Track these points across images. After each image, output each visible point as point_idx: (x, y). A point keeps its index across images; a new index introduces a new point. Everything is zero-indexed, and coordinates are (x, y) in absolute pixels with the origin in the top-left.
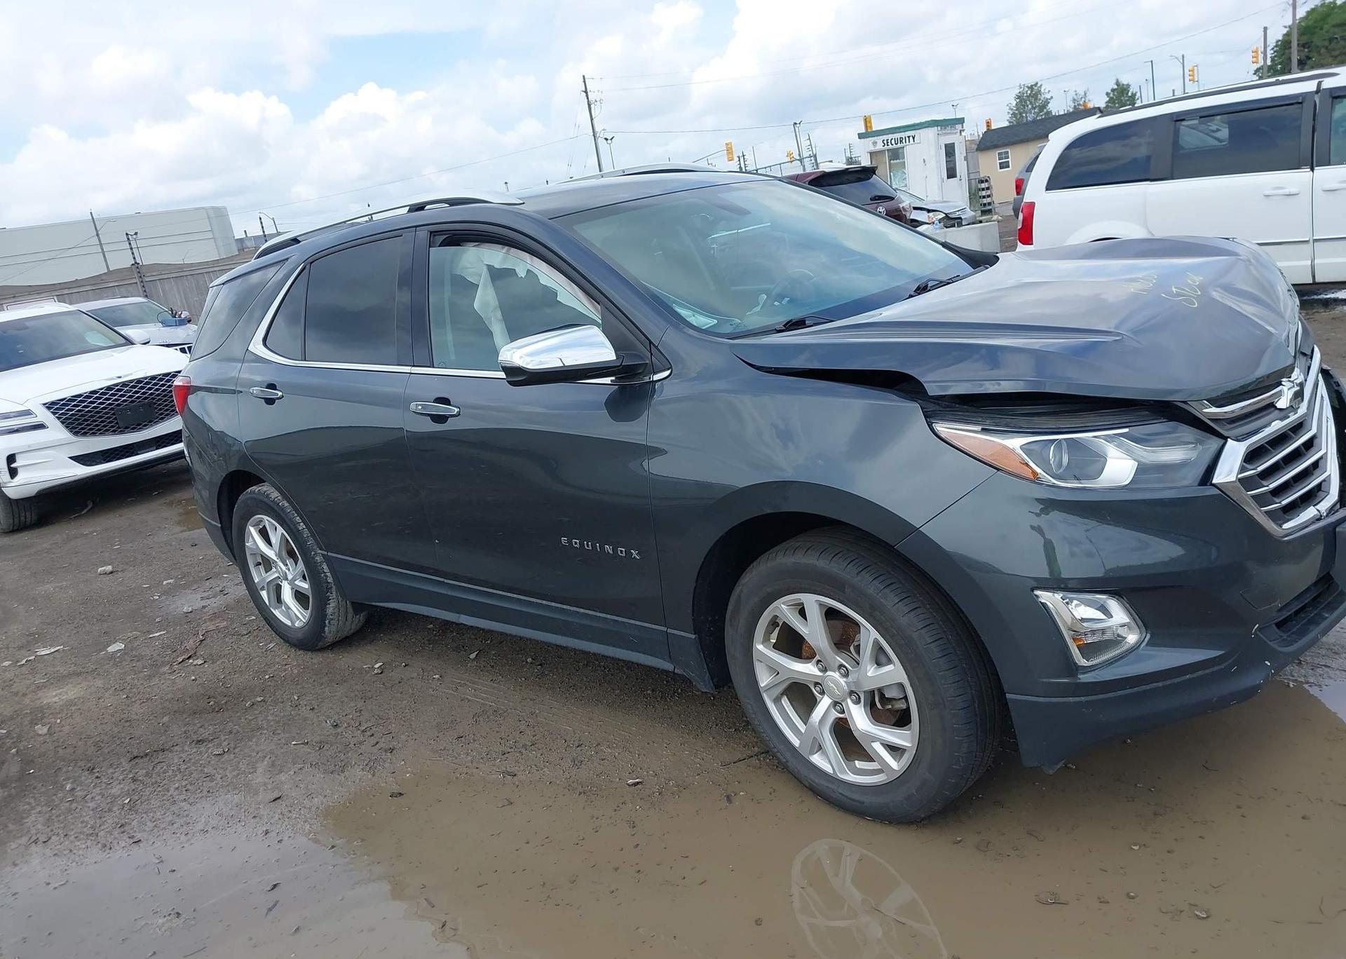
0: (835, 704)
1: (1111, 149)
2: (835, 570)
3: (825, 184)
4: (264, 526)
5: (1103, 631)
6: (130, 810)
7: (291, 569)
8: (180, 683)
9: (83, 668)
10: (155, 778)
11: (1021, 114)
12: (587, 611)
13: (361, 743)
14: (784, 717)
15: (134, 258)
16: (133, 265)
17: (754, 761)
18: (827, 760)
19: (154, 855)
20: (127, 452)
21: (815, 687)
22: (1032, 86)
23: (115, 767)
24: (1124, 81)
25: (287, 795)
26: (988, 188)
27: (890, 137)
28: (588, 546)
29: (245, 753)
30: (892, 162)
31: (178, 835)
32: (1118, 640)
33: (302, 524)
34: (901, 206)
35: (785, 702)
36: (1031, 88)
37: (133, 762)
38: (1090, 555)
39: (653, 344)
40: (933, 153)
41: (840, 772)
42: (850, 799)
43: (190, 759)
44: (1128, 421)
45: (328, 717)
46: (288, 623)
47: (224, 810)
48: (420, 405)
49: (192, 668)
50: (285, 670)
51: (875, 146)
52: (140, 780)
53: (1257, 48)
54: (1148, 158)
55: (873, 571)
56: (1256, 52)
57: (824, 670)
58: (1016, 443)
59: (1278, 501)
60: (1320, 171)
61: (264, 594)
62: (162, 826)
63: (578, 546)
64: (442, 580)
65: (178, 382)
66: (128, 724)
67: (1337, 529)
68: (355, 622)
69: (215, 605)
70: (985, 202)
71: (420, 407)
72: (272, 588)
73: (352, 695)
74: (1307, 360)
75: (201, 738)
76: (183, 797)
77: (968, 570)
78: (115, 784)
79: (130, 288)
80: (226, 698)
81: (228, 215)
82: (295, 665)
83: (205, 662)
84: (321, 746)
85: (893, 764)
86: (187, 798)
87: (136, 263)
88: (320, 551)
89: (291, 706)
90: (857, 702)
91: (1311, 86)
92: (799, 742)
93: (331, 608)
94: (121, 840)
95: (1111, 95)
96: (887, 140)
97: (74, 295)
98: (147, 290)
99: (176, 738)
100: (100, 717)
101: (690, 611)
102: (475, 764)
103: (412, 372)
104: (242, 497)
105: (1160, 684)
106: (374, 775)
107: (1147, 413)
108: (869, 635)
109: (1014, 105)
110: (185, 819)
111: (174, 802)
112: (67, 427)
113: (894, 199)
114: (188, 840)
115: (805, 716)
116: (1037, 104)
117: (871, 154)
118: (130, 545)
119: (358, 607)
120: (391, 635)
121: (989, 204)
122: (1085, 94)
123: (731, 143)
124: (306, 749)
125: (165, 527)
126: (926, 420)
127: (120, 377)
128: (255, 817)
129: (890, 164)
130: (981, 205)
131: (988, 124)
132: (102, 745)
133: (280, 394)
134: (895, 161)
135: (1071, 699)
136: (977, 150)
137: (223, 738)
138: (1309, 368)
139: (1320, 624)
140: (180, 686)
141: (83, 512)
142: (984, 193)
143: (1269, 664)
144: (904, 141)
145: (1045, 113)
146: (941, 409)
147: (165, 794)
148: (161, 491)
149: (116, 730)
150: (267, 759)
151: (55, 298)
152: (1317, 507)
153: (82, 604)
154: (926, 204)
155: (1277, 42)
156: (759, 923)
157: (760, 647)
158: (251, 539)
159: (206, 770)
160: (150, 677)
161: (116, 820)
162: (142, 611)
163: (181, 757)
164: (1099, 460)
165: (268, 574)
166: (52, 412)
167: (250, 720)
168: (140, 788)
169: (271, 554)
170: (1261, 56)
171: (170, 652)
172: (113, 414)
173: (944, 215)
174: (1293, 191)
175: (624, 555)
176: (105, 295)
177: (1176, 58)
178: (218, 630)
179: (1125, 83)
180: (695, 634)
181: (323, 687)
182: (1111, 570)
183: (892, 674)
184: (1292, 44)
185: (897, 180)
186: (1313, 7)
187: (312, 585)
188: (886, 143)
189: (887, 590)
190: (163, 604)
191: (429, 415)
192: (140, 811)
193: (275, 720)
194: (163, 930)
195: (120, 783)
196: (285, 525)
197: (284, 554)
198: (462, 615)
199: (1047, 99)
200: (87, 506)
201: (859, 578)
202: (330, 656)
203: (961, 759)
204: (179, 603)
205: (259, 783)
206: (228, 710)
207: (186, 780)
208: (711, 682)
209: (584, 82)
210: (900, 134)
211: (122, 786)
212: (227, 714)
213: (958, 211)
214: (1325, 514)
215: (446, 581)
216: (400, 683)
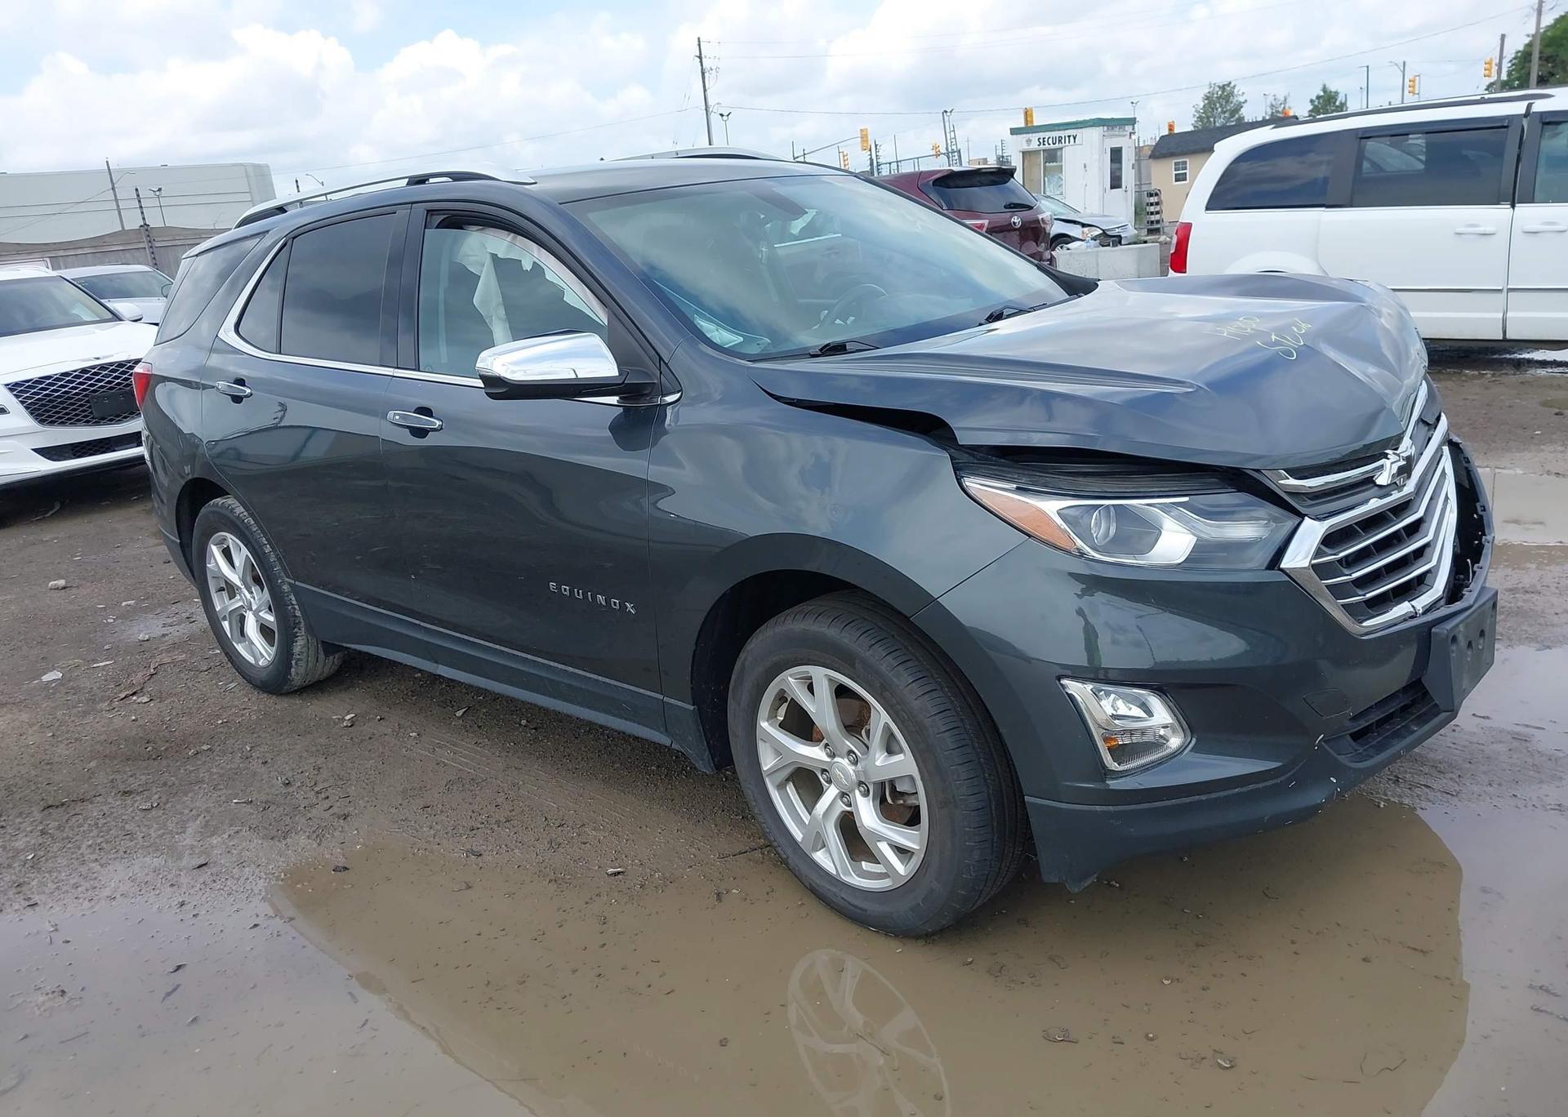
0: (843, 795)
1: (1286, 165)
2: (846, 641)
3: (952, 184)
4: (228, 546)
5: (1143, 732)
6: (32, 867)
7: (256, 598)
8: (118, 722)
9: (10, 698)
10: (68, 832)
11: (1208, 118)
12: (577, 671)
13: (312, 806)
14: (787, 805)
15: (144, 219)
16: (141, 226)
17: (757, 855)
18: (830, 858)
19: (49, 922)
20: (102, 448)
21: (822, 774)
22: (1224, 85)
23: (24, 816)
24: (1332, 88)
25: (215, 862)
26: (1157, 204)
27: (1047, 135)
28: (579, 595)
29: (176, 810)
30: (1047, 164)
31: (81, 901)
32: (1159, 743)
33: (268, 546)
34: (1040, 217)
35: (791, 789)
36: (1223, 88)
37: (46, 812)
38: (1137, 644)
39: (664, 361)
40: (1096, 157)
41: (843, 874)
42: (852, 905)
43: (112, 813)
44: (1188, 488)
45: (282, 773)
46: (251, 660)
47: (139, 875)
48: (398, 414)
49: (135, 706)
50: (243, 715)
51: (1029, 145)
52: (50, 834)
53: (1491, 59)
54: (1326, 180)
55: (888, 645)
56: (1490, 63)
57: (832, 755)
58: (1052, 507)
59: (1361, 593)
60: (1521, 209)
61: (226, 624)
62: (65, 888)
63: (567, 593)
64: (417, 622)
65: (138, 369)
66: (49, 767)
67: (1433, 630)
68: (327, 666)
69: (178, 634)
70: (1152, 219)
71: (397, 417)
72: (235, 619)
73: (314, 749)
74: (1429, 430)
75: (128, 789)
76: (93, 857)
77: (987, 650)
78: (21, 835)
79: (137, 254)
80: (167, 744)
81: (270, 175)
82: (255, 711)
83: (151, 700)
84: (266, 806)
85: (900, 868)
86: (99, 858)
87: (145, 224)
88: (287, 580)
89: (241, 757)
90: (866, 794)
91: (1519, 108)
92: (802, 836)
93: (299, 646)
94: (15, 902)
95: (1316, 103)
96: (1044, 138)
97: (70, 258)
98: (157, 258)
99: (100, 787)
100: (18, 757)
101: (688, 678)
102: (437, 840)
103: (395, 375)
104: (203, 510)
105: (1203, 797)
106: (319, 845)
107: (1216, 480)
108: (881, 717)
109: (1201, 106)
110: (92, 882)
111: (83, 863)
112: (32, 414)
113: (1032, 208)
114: (92, 907)
115: (810, 807)
116: (1228, 108)
117: (1024, 153)
118: (94, 557)
119: (329, 648)
120: (370, 682)
121: (1158, 222)
122: (1285, 100)
123: (866, 129)
124: (248, 809)
125: (138, 539)
126: (955, 473)
127: (98, 359)
128: (172, 885)
129: (1045, 167)
130: (1148, 222)
131: (1171, 127)
132: (15, 790)
133: (248, 391)
134: (1051, 164)
135: (1098, 808)
136: (1150, 157)
137: (154, 791)
138: (1430, 439)
139: (1405, 738)
140: (117, 727)
141: (48, 515)
142: (1152, 209)
143: (1335, 781)
144: (1063, 141)
145: (1237, 119)
146: (976, 461)
147: (75, 852)
148: (142, 495)
149: (33, 773)
150: (200, 818)
151: (48, 260)
152: (1413, 603)
153: (23, 623)
154: (1081, 218)
155: (1517, 52)
156: (723, 1043)
157: (764, 725)
158: (212, 561)
159: (127, 826)
160: (85, 714)
161: (14, 877)
162: (91, 636)
163: (102, 810)
164: (1153, 532)
165: (233, 601)
166: (15, 395)
167: (191, 772)
168: (48, 843)
169: (235, 579)
170: (1495, 69)
171: (113, 686)
172: (88, 402)
173: (1101, 232)
174: (1489, 229)
175: (618, 607)
176: (107, 261)
177: (1396, 64)
178: (174, 663)
179: (1333, 90)
180: (693, 705)
181: (282, 738)
182: (1161, 663)
183: (902, 764)
184: (1533, 57)
185: (1052, 185)
186: (1563, 14)
187: (276, 617)
188: (1042, 141)
189: (900, 668)
190: (117, 629)
191: (408, 427)
192: (43, 869)
193: (219, 773)
194: (42, 1009)
195: (26, 836)
196: (249, 545)
197: (249, 580)
198: (440, 666)
199: (1240, 103)
200: (53, 508)
201: (871, 652)
202: (298, 701)
203: (972, 868)
204: (135, 629)
205: (185, 846)
206: (167, 758)
207: (102, 837)
208: (711, 761)
209: (699, 45)
210: (1059, 132)
211: (28, 839)
212: (164, 762)
213: (1118, 228)
214: (1421, 612)
215: (422, 624)
216: (370, 738)
